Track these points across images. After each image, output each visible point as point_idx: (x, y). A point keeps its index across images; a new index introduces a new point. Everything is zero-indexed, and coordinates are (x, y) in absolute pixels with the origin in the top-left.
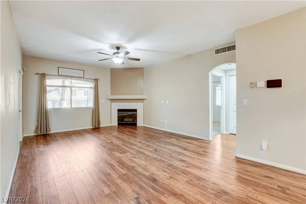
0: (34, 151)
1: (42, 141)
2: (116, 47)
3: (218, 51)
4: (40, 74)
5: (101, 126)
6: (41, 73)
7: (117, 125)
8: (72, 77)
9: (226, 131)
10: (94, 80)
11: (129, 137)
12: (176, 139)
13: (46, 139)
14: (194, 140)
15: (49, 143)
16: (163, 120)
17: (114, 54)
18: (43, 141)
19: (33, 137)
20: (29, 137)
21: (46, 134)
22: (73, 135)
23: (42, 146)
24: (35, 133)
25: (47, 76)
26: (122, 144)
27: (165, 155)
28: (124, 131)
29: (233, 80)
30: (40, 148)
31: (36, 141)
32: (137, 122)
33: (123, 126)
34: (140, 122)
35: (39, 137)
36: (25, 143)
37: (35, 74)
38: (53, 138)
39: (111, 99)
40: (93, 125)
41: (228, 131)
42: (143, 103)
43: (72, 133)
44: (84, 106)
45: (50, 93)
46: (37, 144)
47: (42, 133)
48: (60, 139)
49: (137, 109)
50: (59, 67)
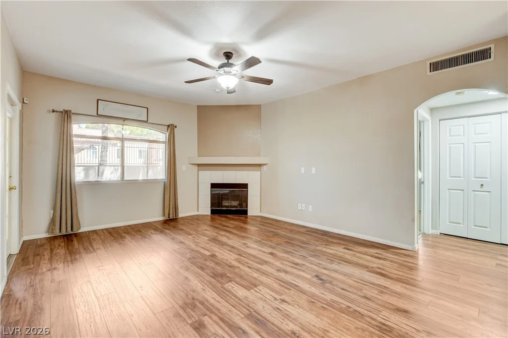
0: (41, 280)
1: (61, 251)
2: (225, 53)
3: (436, 66)
4: (60, 112)
5: (181, 215)
6: (62, 110)
7: (209, 213)
8: (125, 119)
9: (432, 228)
10: (166, 127)
11: (244, 242)
12: (344, 247)
13: (70, 247)
14: (382, 249)
15: (78, 256)
16: (304, 205)
17: (220, 67)
18: (64, 251)
19: (44, 242)
20: (36, 241)
21: (70, 235)
22: (128, 238)
23: (61, 266)
24: (48, 232)
25: (73, 117)
26: (236, 260)
27: (348, 291)
28: (227, 227)
29: (450, 129)
30: (55, 272)
31: (48, 251)
32: (247, 207)
33: (221, 217)
34: (254, 208)
35: (57, 242)
36: (23, 260)
37: (49, 111)
38: (86, 244)
39: (198, 164)
40: (164, 215)
41: (436, 229)
42: (259, 172)
43: (124, 233)
44: (141, 178)
45: (80, 153)
46: (51, 259)
47: (64, 232)
48: (101, 247)
49: (247, 184)
50: (98, 100)
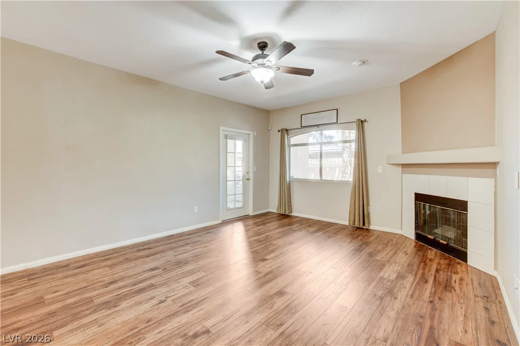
2: (259, 43)
8: (319, 126)
17: (254, 59)
39: (402, 165)
42: (492, 181)
50: (301, 115)
